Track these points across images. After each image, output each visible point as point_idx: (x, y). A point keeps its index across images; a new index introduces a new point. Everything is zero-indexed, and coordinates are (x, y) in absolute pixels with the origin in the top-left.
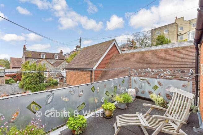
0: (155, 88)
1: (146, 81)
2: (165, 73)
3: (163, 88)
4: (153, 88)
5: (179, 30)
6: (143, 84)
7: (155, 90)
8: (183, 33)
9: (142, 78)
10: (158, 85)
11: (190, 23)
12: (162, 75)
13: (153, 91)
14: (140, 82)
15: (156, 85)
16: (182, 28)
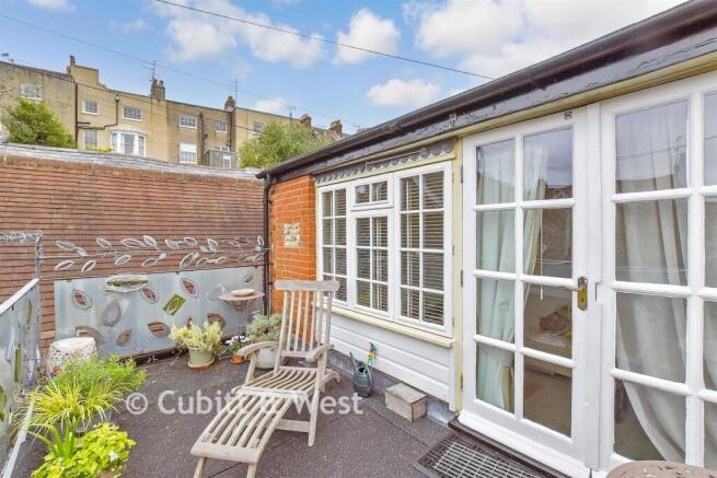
0: (175, 303)
1: (138, 288)
2: (204, 249)
3: (198, 300)
4: (165, 309)
5: (83, 109)
6: (125, 304)
7: (173, 314)
8: (97, 126)
9: (120, 277)
10: (182, 293)
11: (117, 101)
12: (196, 256)
13: (166, 318)
14: (109, 299)
15: (176, 296)
16: (92, 107)
